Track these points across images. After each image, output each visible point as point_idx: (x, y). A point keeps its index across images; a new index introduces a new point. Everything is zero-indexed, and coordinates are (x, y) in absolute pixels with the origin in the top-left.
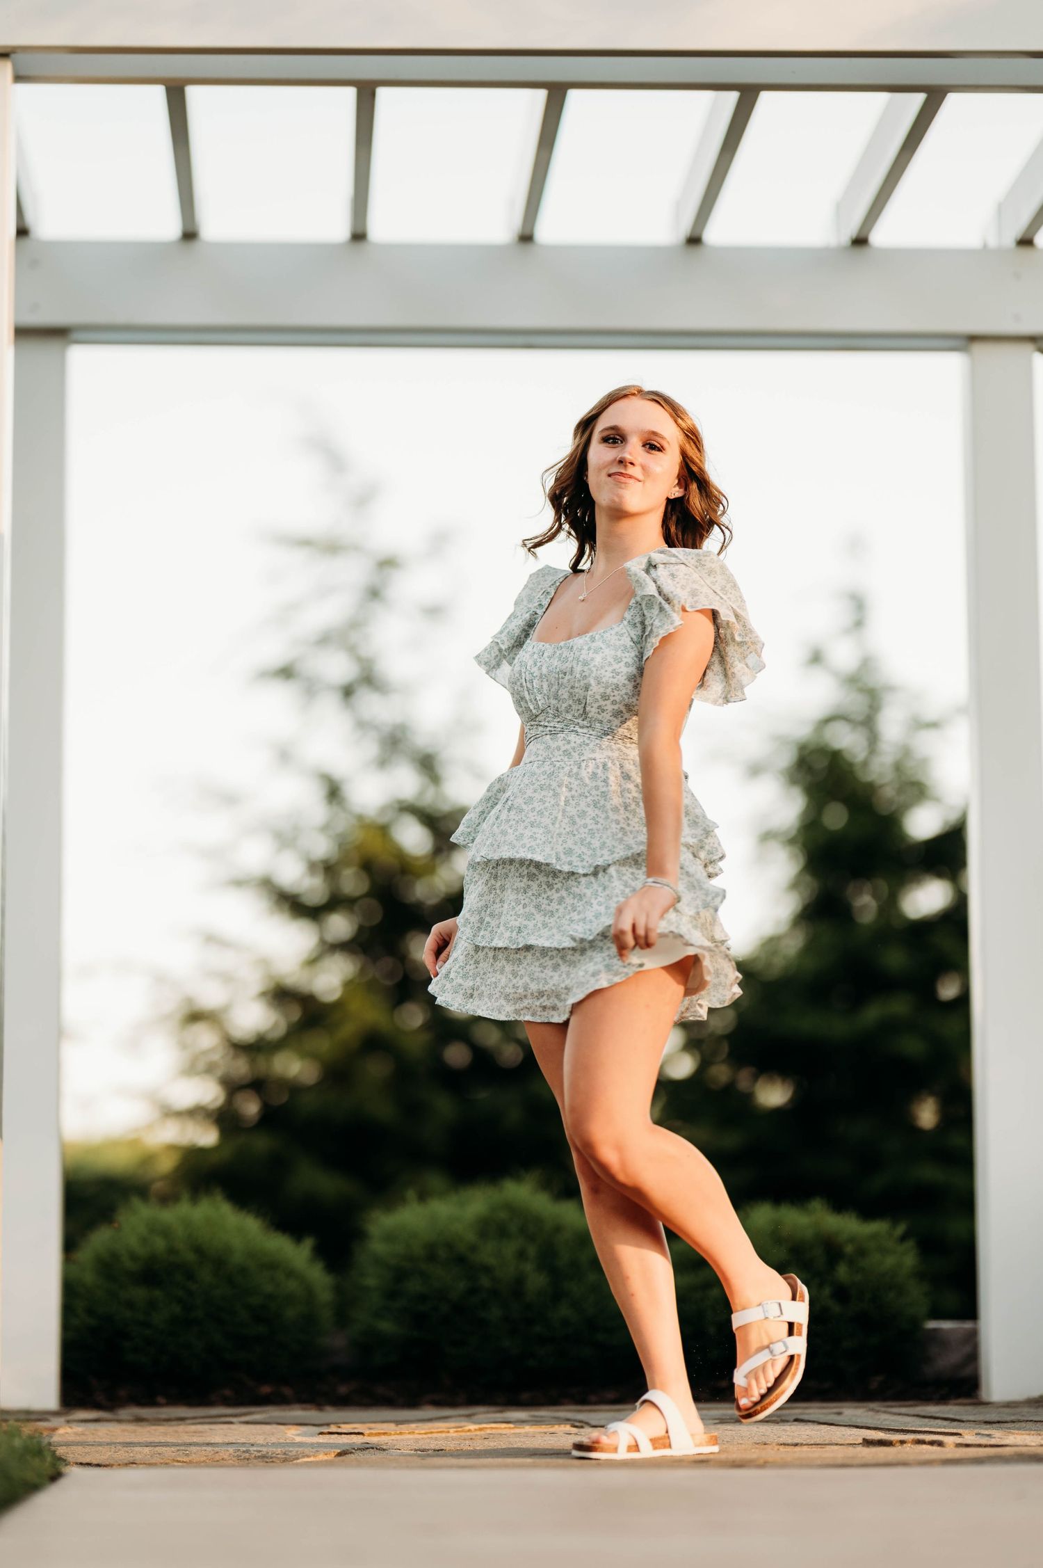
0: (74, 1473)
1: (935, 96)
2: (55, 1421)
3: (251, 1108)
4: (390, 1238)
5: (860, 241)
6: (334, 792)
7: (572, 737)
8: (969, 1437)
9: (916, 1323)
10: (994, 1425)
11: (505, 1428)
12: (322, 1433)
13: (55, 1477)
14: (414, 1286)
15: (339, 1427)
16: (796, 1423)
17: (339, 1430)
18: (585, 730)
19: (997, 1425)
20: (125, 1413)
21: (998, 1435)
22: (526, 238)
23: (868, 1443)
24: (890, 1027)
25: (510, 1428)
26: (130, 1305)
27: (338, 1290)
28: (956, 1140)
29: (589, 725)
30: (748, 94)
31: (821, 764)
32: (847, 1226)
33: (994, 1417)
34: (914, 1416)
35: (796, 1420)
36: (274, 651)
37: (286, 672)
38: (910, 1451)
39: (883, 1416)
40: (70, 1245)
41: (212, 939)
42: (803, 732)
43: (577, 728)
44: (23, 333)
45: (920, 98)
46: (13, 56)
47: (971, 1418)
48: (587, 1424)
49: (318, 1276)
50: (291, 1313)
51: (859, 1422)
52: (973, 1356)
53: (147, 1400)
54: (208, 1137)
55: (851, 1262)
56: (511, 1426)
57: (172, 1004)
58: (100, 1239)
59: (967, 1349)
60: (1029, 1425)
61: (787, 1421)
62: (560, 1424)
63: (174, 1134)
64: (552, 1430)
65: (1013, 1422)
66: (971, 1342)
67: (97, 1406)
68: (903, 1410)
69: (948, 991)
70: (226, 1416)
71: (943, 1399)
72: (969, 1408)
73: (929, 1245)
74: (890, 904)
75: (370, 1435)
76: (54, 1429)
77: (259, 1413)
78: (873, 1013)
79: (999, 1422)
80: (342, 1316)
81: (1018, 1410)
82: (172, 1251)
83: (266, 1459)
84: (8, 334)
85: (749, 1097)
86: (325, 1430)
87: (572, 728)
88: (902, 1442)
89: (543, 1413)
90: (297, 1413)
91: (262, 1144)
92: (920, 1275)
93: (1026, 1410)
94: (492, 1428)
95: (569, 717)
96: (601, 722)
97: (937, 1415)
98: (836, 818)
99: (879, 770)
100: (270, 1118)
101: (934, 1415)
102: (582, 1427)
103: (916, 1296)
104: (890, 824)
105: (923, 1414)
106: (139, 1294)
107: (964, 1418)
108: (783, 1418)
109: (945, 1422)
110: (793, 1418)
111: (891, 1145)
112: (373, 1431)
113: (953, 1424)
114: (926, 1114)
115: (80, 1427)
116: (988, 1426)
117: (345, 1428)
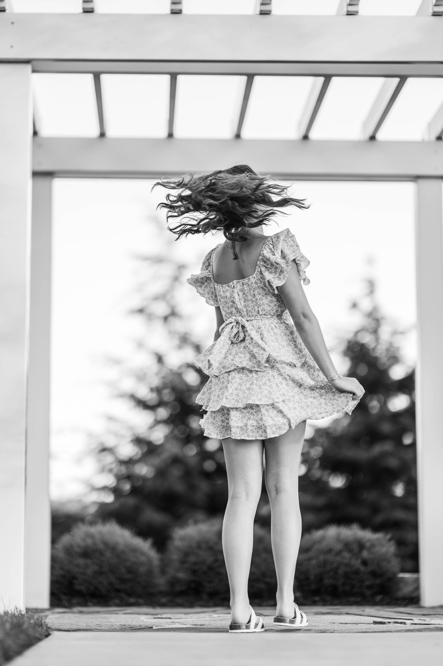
0: (55, 634)
1: (403, 79)
2: (47, 613)
3: (127, 487)
4: (182, 539)
5: (373, 138)
6: (160, 359)
8: (416, 621)
9: (395, 575)
10: (427, 616)
12: (155, 618)
13: (47, 635)
14: (192, 559)
16: (346, 615)
17: (162, 617)
20: (75, 609)
21: (428, 620)
22: (238, 136)
23: (375, 623)
24: (384, 455)
26: (78, 566)
27: (162, 560)
28: (411, 501)
30: (328, 78)
31: (357, 349)
32: (367, 535)
33: (426, 613)
34: (394, 612)
36: (136, 302)
37: (141, 311)
38: (392, 626)
39: (382, 612)
40: (54, 541)
41: (111, 418)
42: (350, 336)
44: (36, 174)
45: (397, 80)
46: (32, 62)
47: (417, 613)
49: (153, 555)
51: (372, 614)
52: (417, 588)
53: (85, 604)
54: (109, 498)
55: (369, 550)
57: (95, 445)
58: (66, 539)
59: (415, 585)
60: (440, 616)
61: (343, 614)
63: (96, 497)
65: (434, 615)
66: (417, 581)
67: (64, 607)
68: (390, 610)
69: (407, 441)
70: (116, 611)
71: (406, 605)
72: (416, 609)
73: (400, 543)
74: (384, 405)
76: (47, 616)
77: (129, 610)
78: (377, 449)
80: (163, 570)
81: (436, 610)
82: (95, 544)
83: (132, 629)
85: (327, 483)
86: (156, 616)
88: (389, 623)
90: (145, 610)
91: (131, 501)
92: (397, 555)
93: (439, 610)
97: (404, 612)
98: (364, 370)
99: (380, 352)
100: (134, 491)
101: (402, 612)
103: (395, 564)
104: (384, 373)
105: (398, 611)
106: (81, 561)
107: (415, 613)
108: (341, 613)
109: (407, 615)
110: (345, 612)
111: (385, 502)
112: (176, 617)
113: (410, 615)
114: (399, 490)
115: (57, 616)
116: (424, 616)
117: (164, 616)
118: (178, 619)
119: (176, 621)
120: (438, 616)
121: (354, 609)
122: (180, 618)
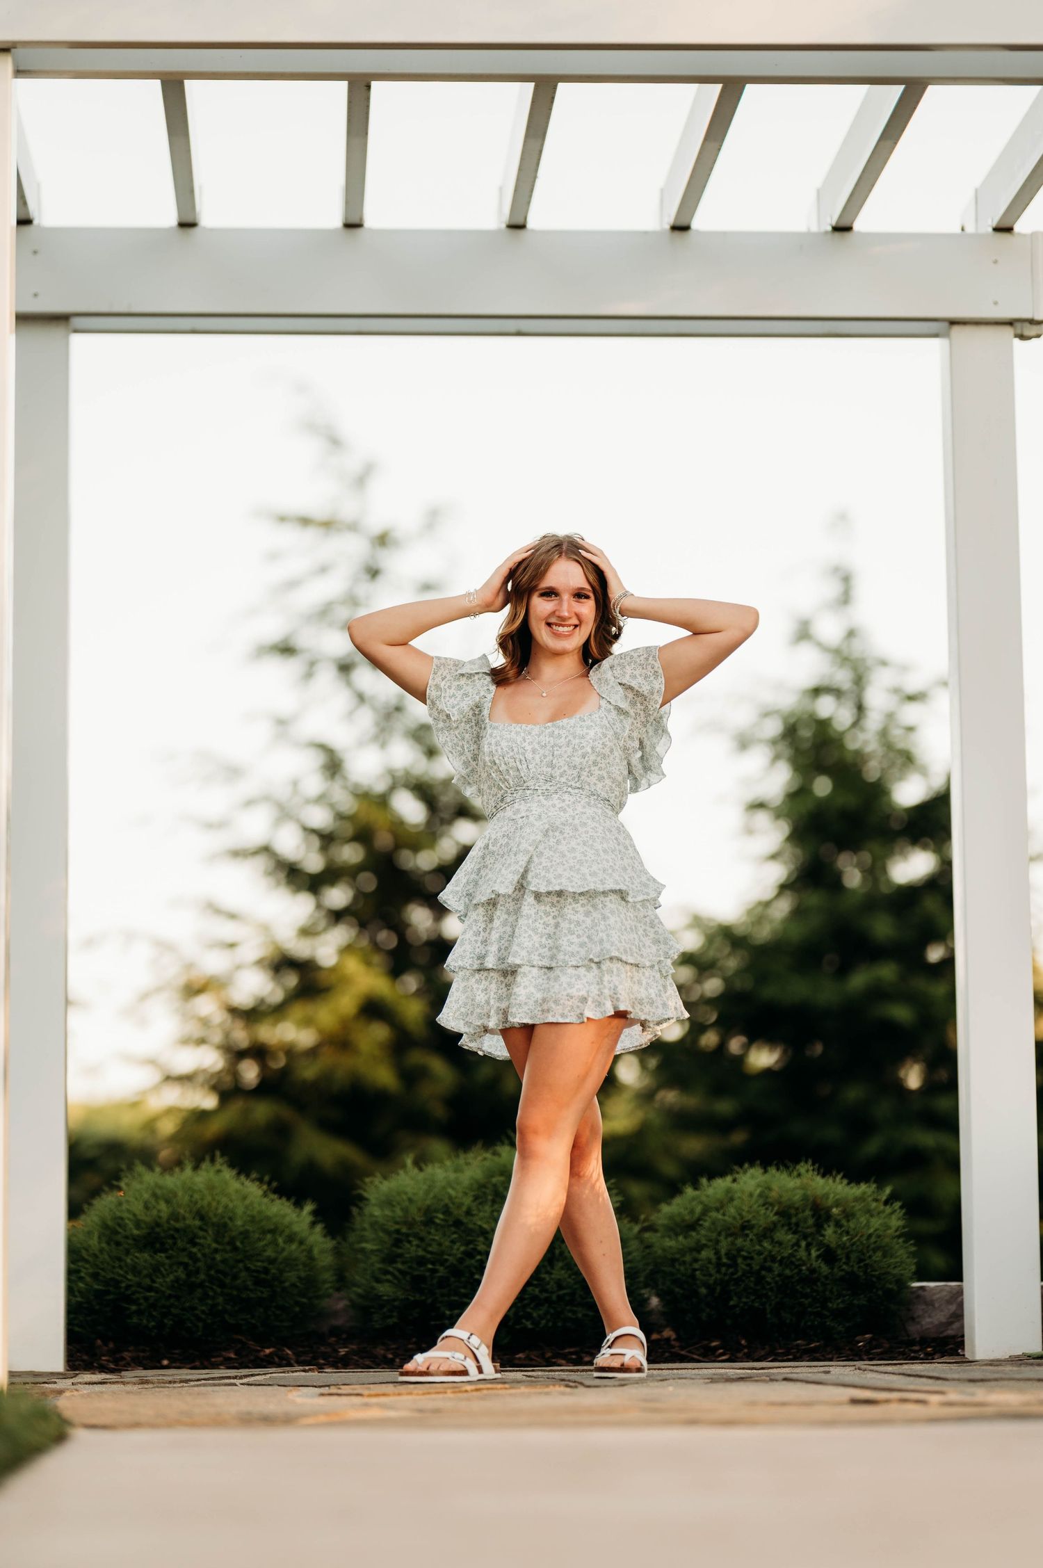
0: (80, 1436)
1: (913, 90)
2: (62, 1384)
3: (250, 1073)
4: (388, 1203)
5: (842, 229)
6: (333, 765)
7: (566, 797)
8: (953, 1396)
9: (901, 1283)
10: (978, 1384)
11: (501, 1389)
12: (322, 1395)
13: (60, 1438)
14: (412, 1249)
15: (340, 1389)
16: (785, 1382)
17: (339, 1392)
18: (577, 791)
19: (981, 1384)
20: (128, 1375)
21: (981, 1394)
22: (517, 226)
23: (855, 1401)
24: (878, 993)
25: (506, 1389)
26: (135, 1270)
27: (337, 1252)
28: (942, 1103)
29: (580, 786)
30: (732, 88)
31: (806, 733)
32: (834, 1189)
33: (977, 1375)
34: (900, 1374)
35: (785, 1379)
36: (272, 628)
37: (286, 649)
38: (895, 1409)
39: (870, 1375)
40: (74, 1210)
41: (215, 909)
42: (788, 701)
43: (570, 789)
44: (23, 319)
45: (898, 90)
46: (13, 50)
47: (956, 1376)
48: (581, 1384)
49: (318, 1239)
50: (291, 1277)
51: (847, 1380)
52: (958, 1316)
53: (152, 1363)
54: (209, 1102)
55: (838, 1224)
56: (507, 1386)
57: (173, 972)
58: (105, 1204)
59: (953, 1308)
60: (1011, 1383)
61: (777, 1380)
62: (554, 1385)
63: (174, 1097)
64: (546, 1390)
65: (996, 1380)
66: (957, 1298)
67: (103, 1369)
68: (890, 1369)
69: (935, 954)
70: (229, 1378)
71: (929, 1358)
72: (954, 1367)
73: (917, 1207)
74: (875, 872)
75: (370, 1396)
76: (60, 1392)
77: (261, 1375)
78: (859, 980)
79: (982, 1380)
80: (342, 1281)
81: (1000, 1368)
82: (175, 1216)
83: (268, 1420)
84: (10, 321)
85: (740, 1060)
86: (325, 1390)
87: (565, 790)
88: (887, 1401)
89: (538, 1373)
90: (298, 1375)
91: (263, 1111)
92: (907, 1236)
93: (1008, 1368)
94: (488, 1389)
95: (563, 780)
96: (589, 784)
97: (922, 1373)
98: (823, 786)
99: (865, 741)
100: (271, 1086)
101: (918, 1373)
102: (576, 1387)
103: (903, 1257)
104: (878, 791)
105: (909, 1372)
106: (144, 1258)
107: (949, 1376)
108: (772, 1377)
109: (930, 1381)
110: (781, 1377)
111: (883, 1109)
112: (372, 1392)
113: (940, 1382)
114: (913, 1078)
115: (86, 1390)
116: (972, 1384)
117: (345, 1389)
118: (377, 1395)
119: (374, 1400)
120: (1006, 1383)
121: (803, 1369)
122: (384, 1395)
